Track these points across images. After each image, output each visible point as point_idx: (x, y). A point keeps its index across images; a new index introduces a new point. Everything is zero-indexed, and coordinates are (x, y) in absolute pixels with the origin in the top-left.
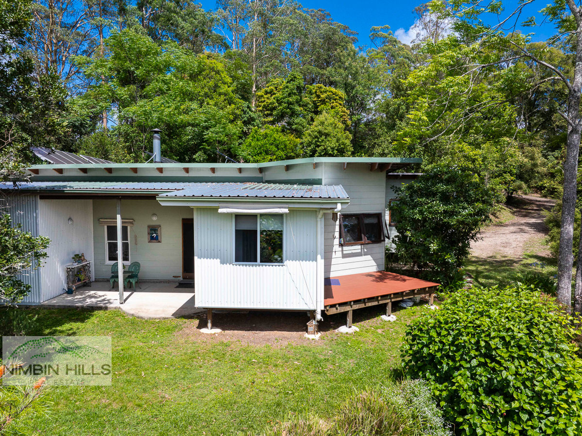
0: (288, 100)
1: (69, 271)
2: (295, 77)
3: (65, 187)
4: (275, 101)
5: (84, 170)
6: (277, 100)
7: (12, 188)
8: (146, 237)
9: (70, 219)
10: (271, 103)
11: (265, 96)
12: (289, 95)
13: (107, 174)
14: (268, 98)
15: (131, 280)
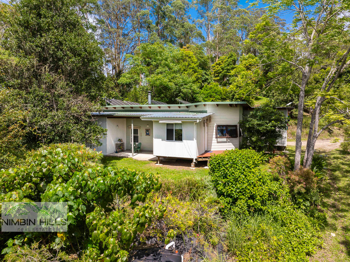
0: (227, 68)
1: (116, 145)
2: (232, 55)
3: (115, 114)
4: (220, 69)
5: (123, 108)
6: (222, 68)
7: (98, 114)
8: (145, 134)
9: (117, 126)
10: (218, 70)
11: (216, 66)
12: (228, 65)
13: (131, 109)
14: (217, 67)
15: (138, 149)
